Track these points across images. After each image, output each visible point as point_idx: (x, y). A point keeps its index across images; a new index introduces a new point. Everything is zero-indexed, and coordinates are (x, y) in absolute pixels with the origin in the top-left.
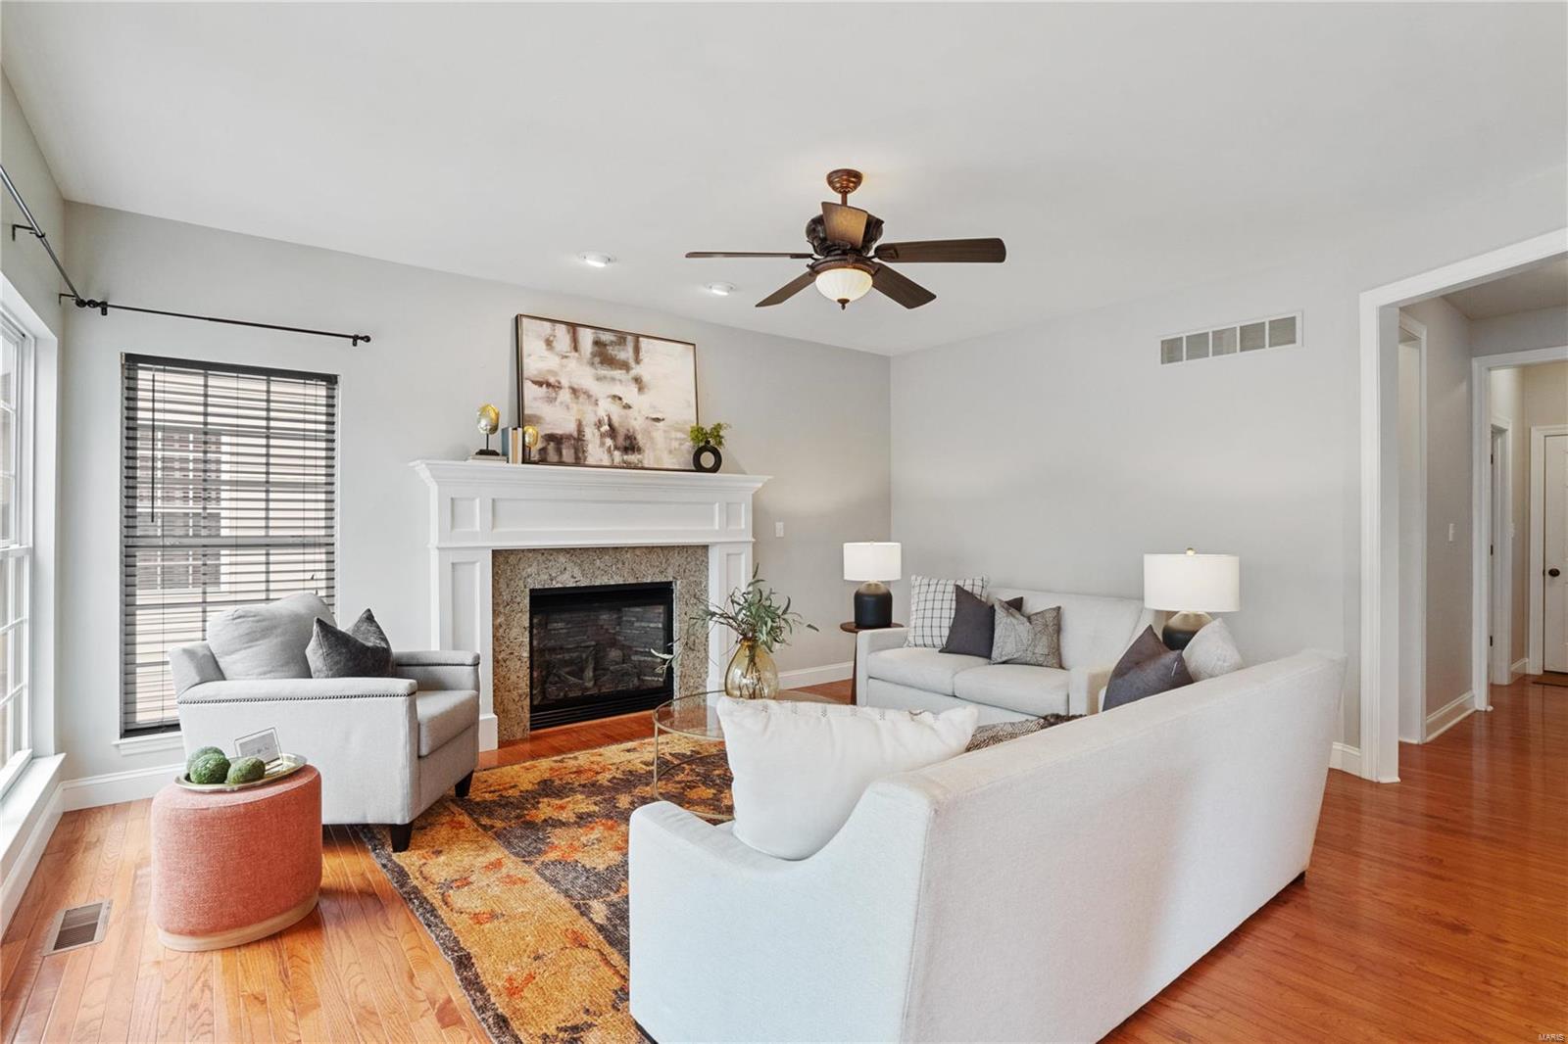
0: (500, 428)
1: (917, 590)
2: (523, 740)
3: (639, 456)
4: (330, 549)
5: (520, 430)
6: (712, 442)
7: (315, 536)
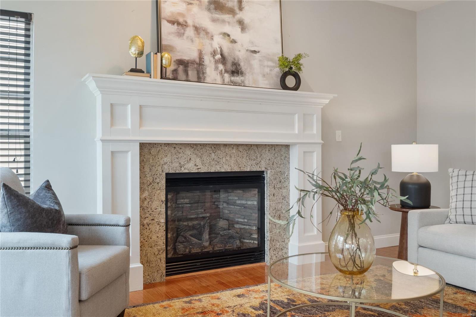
0: (145, 53)
1: (455, 179)
2: (161, 284)
3: (242, 78)
4: (27, 140)
5: (159, 54)
6: (294, 69)
7: (16, 130)
